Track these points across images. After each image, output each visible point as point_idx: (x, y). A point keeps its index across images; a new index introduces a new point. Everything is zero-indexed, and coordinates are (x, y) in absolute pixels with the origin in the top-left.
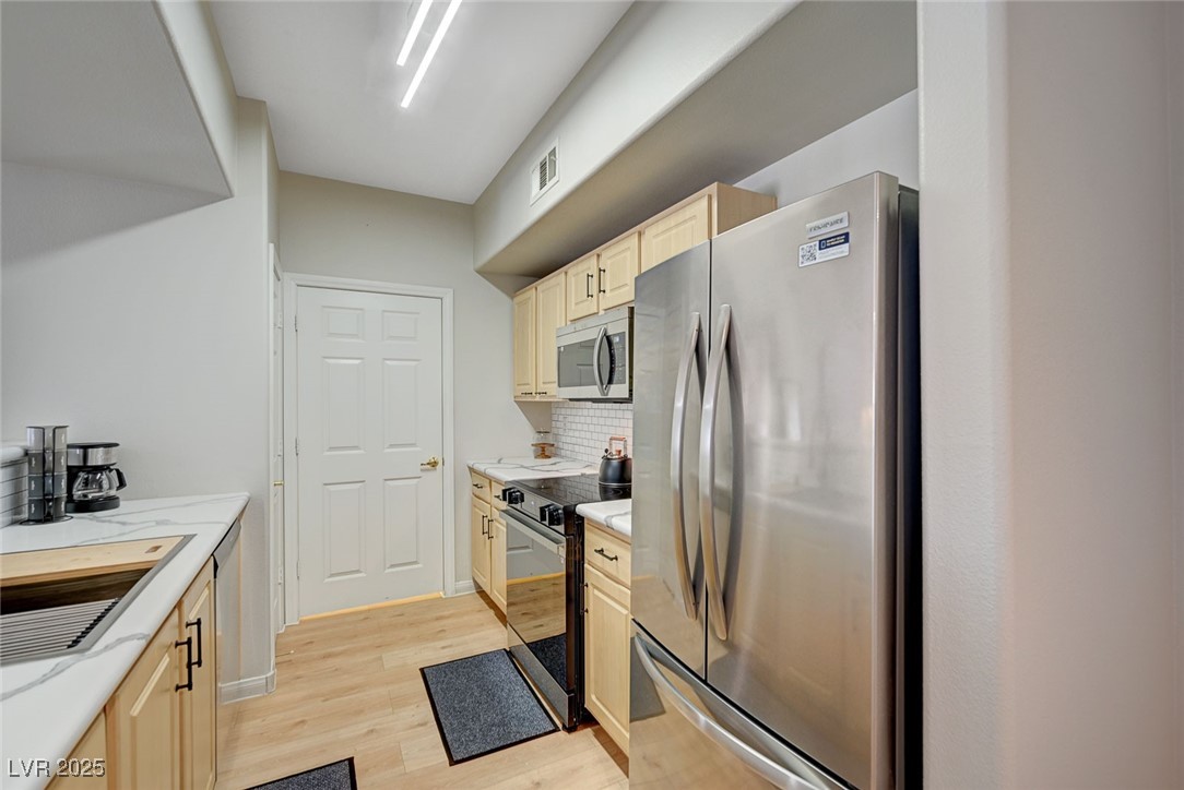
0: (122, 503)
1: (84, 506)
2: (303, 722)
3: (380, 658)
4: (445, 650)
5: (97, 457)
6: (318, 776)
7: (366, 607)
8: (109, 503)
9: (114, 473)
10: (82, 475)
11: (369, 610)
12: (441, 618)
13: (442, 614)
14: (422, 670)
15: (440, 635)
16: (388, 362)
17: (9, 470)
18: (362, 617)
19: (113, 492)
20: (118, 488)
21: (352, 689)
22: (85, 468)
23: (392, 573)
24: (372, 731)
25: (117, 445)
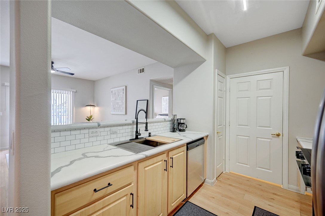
0: (186, 131)
1: (180, 130)
2: (214, 198)
3: (244, 195)
4: (269, 206)
5: (182, 121)
6: (208, 213)
7: (250, 177)
8: (183, 130)
9: (185, 125)
10: (180, 125)
11: (250, 178)
12: (275, 194)
13: (277, 193)
14: (255, 207)
15: (271, 200)
16: (259, 98)
17: (170, 122)
18: (248, 179)
19: (184, 128)
20: (185, 128)
21: (231, 198)
22: (180, 123)
23: (259, 169)
24: (228, 213)
25: (185, 119)
